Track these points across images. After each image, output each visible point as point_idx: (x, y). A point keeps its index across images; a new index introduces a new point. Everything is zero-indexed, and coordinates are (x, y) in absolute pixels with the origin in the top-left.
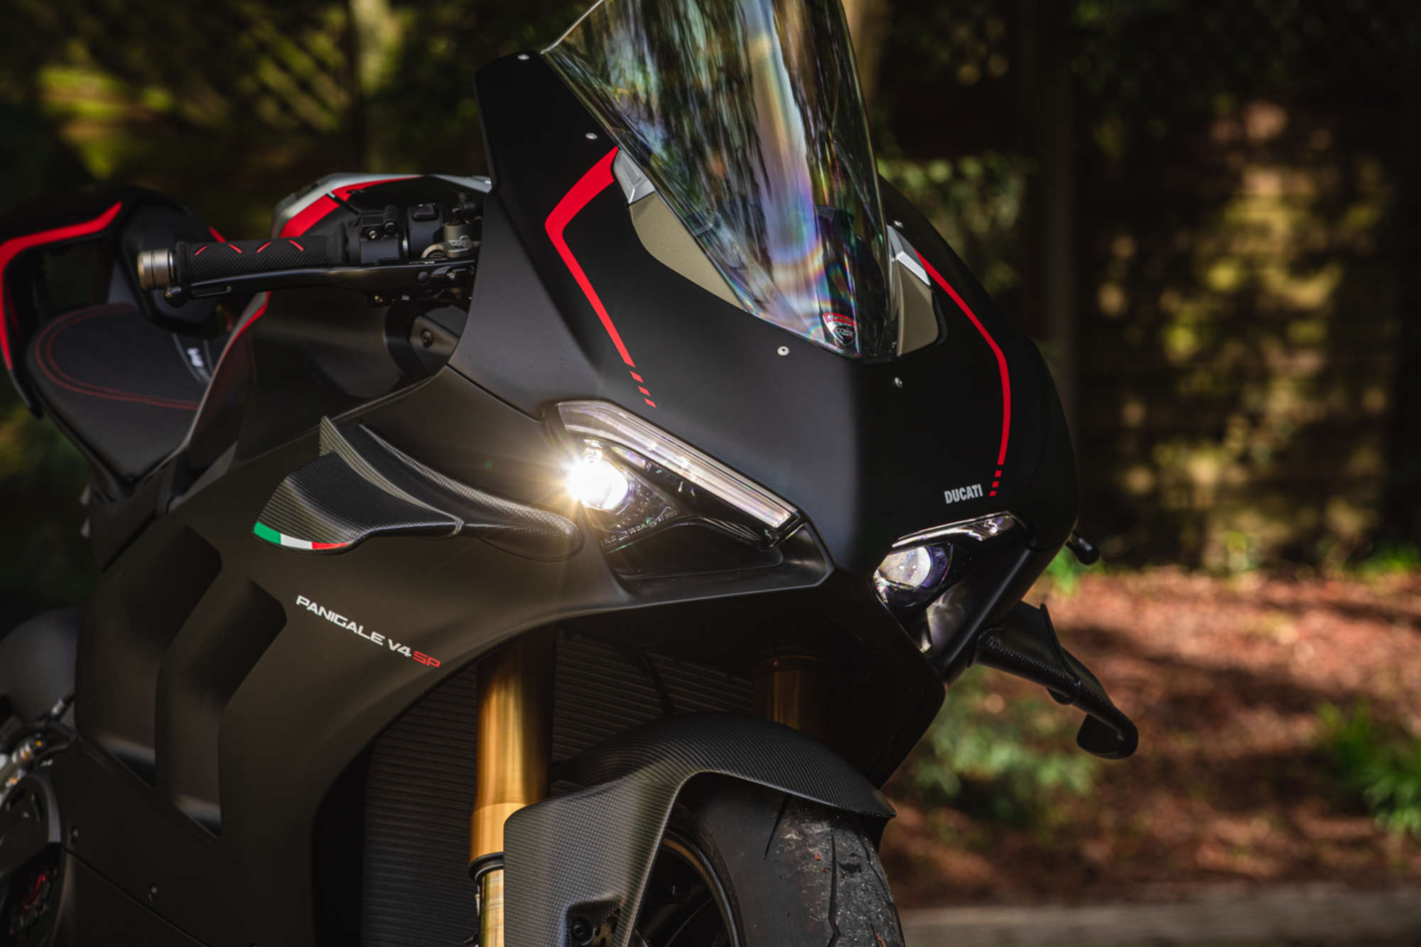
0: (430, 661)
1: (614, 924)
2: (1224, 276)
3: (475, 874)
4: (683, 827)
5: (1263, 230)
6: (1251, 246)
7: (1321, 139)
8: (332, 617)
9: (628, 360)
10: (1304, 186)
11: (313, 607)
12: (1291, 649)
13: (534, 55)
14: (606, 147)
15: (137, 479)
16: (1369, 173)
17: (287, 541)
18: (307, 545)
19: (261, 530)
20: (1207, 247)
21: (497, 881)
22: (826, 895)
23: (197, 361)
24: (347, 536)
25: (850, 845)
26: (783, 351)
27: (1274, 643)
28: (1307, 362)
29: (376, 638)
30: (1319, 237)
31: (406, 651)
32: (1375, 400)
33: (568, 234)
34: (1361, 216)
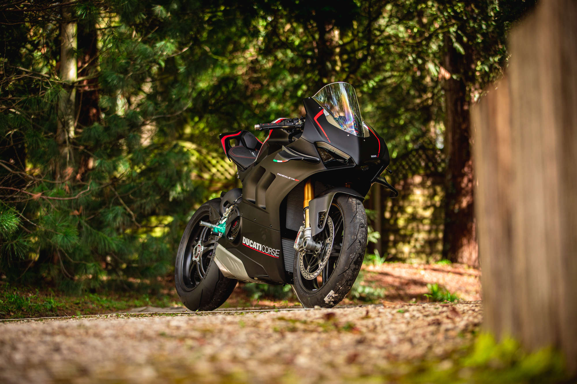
0: (297, 180)
1: (325, 215)
2: (409, 210)
3: (304, 210)
4: (335, 201)
5: (418, 201)
6: (415, 204)
7: (429, 183)
8: (283, 176)
9: (326, 136)
10: (426, 192)
11: (280, 175)
12: (423, 276)
13: (311, 98)
14: (322, 109)
15: (247, 168)
16: (438, 189)
17: (278, 161)
18: (281, 161)
19: (274, 160)
20: (406, 204)
21: (308, 211)
22: (355, 207)
23: (253, 154)
24: (287, 160)
25: (358, 201)
26: (348, 135)
27: (420, 274)
28: (427, 228)
29: (289, 178)
30: (429, 203)
31: (294, 179)
32: (441, 235)
33: (317, 120)
34: (437, 199)
